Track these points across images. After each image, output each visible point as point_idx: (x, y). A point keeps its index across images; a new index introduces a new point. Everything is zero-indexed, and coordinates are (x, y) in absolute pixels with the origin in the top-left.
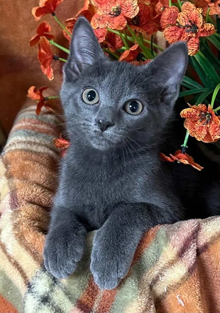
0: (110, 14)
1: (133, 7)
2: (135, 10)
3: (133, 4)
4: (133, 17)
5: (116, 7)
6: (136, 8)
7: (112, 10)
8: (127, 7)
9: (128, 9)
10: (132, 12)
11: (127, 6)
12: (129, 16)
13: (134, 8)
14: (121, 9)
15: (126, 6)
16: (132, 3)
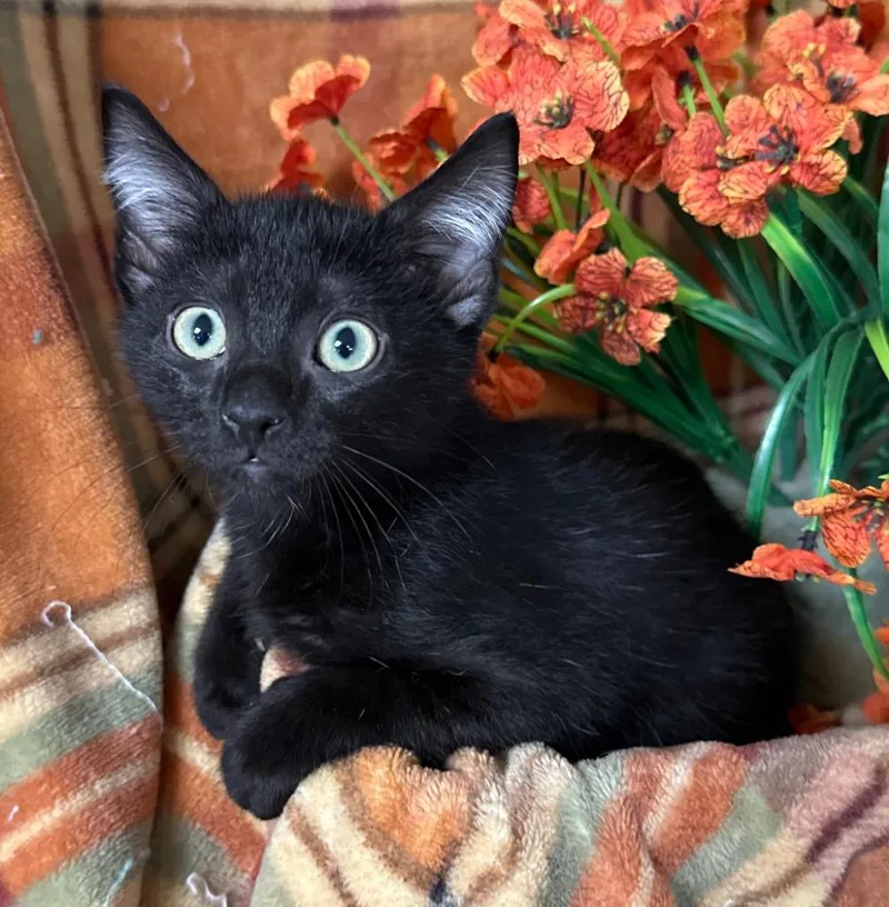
0: (538, 122)
1: (610, 97)
2: (615, 105)
3: (608, 89)
4: (614, 126)
5: (556, 102)
6: (619, 99)
7: (543, 111)
8: (592, 100)
9: (595, 106)
10: (609, 111)
11: (592, 96)
12: (600, 127)
13: (614, 99)
14: (572, 107)
15: (588, 97)
16: (606, 86)
